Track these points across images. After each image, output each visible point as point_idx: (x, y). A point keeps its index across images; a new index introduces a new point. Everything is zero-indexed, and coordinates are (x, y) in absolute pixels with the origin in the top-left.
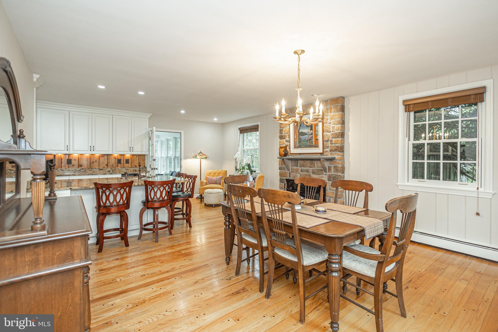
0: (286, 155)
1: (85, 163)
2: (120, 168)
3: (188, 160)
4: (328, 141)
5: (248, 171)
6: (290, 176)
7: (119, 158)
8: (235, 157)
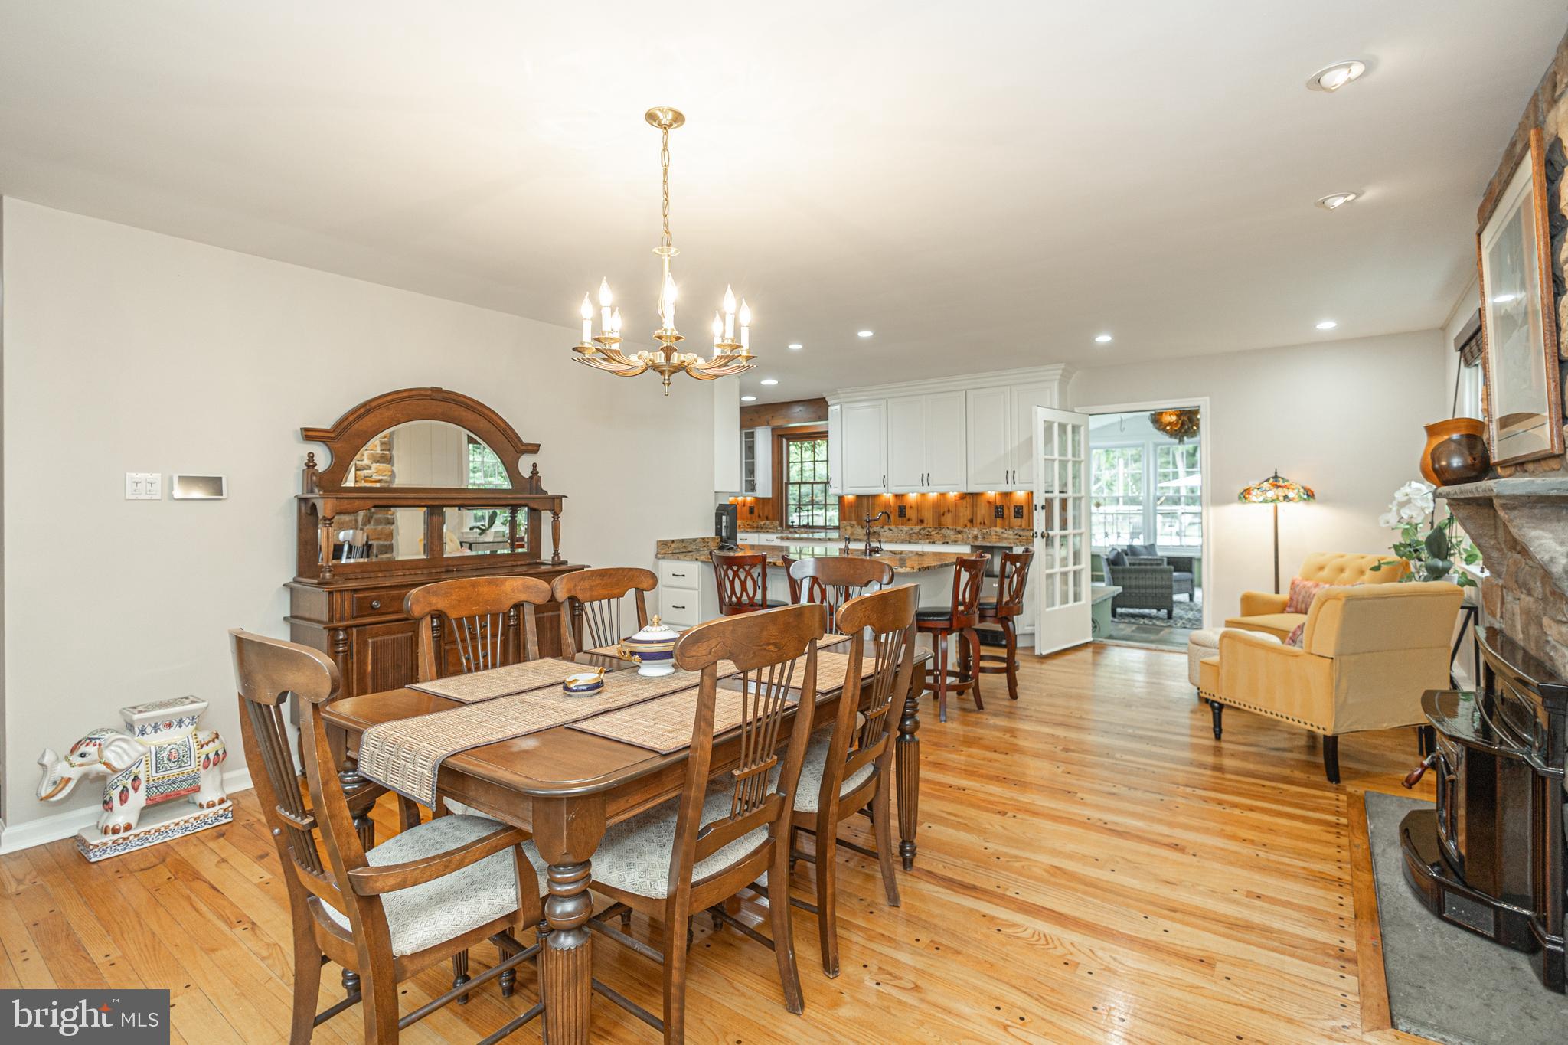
1: (928, 515)
2: (1002, 530)
7: (998, 504)
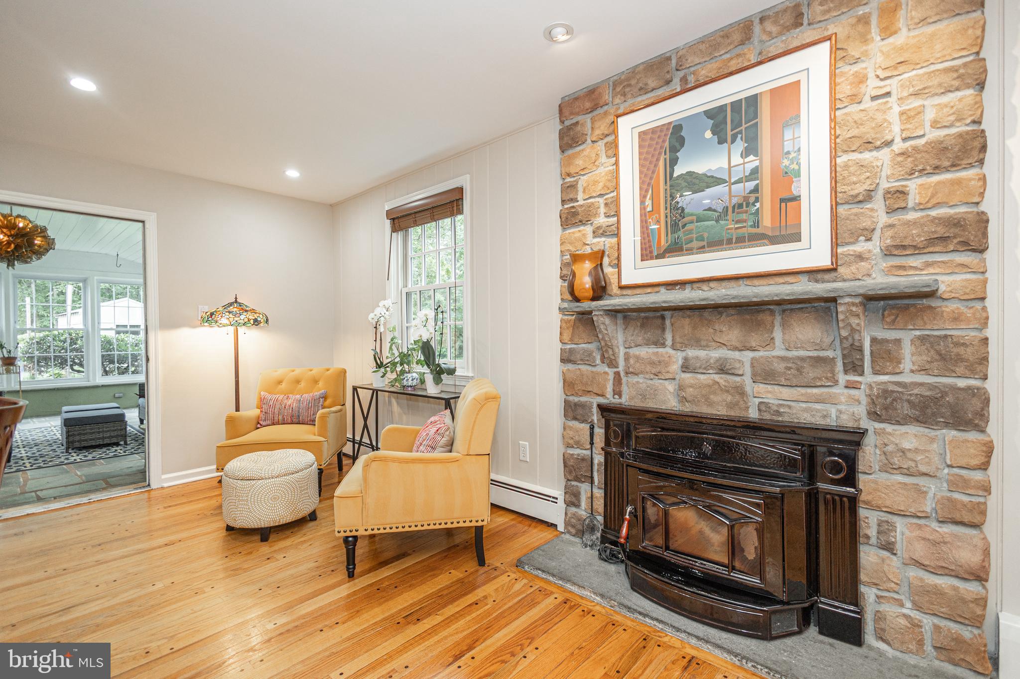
0: (600, 291)
3: (185, 333)
4: (869, 196)
5: (425, 369)
6: (618, 393)
8: (371, 315)
